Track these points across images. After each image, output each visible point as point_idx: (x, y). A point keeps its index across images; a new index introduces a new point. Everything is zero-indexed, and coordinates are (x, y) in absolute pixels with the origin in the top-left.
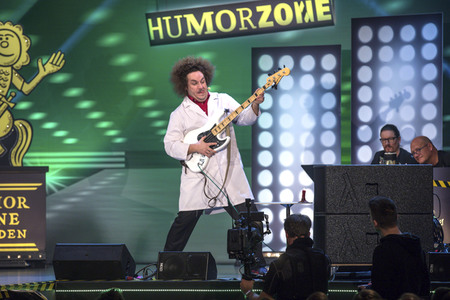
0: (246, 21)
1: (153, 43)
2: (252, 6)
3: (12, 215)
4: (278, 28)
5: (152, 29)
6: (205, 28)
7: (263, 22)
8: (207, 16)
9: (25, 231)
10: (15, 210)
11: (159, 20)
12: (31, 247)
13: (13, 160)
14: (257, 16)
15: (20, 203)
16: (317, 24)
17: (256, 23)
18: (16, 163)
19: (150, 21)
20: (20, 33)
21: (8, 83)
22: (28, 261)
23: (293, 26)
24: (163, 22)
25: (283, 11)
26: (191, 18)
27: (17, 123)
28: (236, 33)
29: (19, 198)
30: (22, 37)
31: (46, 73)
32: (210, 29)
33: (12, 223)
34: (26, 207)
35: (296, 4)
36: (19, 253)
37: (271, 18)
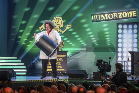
0: (115, 16)
1: (93, 22)
2: (117, 13)
4: (123, 18)
5: (93, 18)
6: (106, 18)
7: (120, 17)
8: (106, 15)
9: (62, 66)
10: (60, 61)
12: (63, 70)
14: (118, 15)
16: (133, 17)
17: (118, 17)
18: (60, 50)
19: (92, 16)
22: (63, 74)
23: (127, 18)
24: (96, 17)
25: (125, 14)
26: (102, 16)
28: (113, 19)
29: (61, 59)
31: (67, 29)
32: (107, 18)
33: (59, 64)
34: (62, 61)
35: (128, 12)
37: (122, 16)
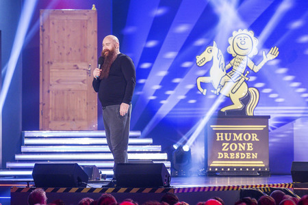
3: (248, 144)
9: (256, 154)
10: (250, 141)
12: (260, 164)
13: (248, 111)
15: (253, 137)
18: (249, 113)
20: (252, 36)
21: (245, 66)
22: (259, 172)
29: (253, 134)
30: (253, 38)
31: (267, 60)
33: (248, 149)
34: (257, 140)
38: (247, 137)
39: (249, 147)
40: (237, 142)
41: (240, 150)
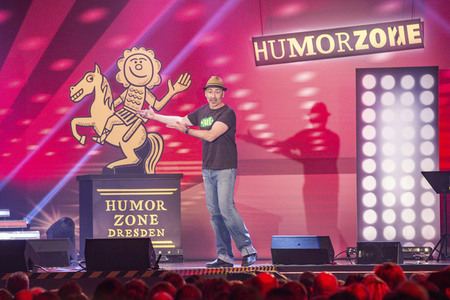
0: (343, 44)
1: (258, 64)
2: (350, 30)
3: (152, 216)
4: (373, 51)
5: (257, 51)
6: (306, 51)
7: (360, 46)
8: (308, 40)
9: (163, 230)
10: (154, 212)
11: (264, 43)
12: (169, 244)
13: (147, 168)
14: (354, 40)
15: (158, 205)
16: (408, 47)
17: (353, 46)
18: (150, 171)
19: (256, 44)
20: (152, 57)
21: (142, 101)
22: (168, 256)
23: (387, 49)
24: (268, 45)
25: (378, 35)
26: (293, 42)
27: (149, 136)
28: (335, 55)
29: (158, 202)
30: (154, 60)
31: (174, 92)
32: (311, 52)
33: (152, 223)
34: (163, 209)
35: (389, 29)
36: (160, 249)
37: (367, 41)
38: (150, 205)
39: (152, 220)
40: (136, 213)
41: (140, 224)
